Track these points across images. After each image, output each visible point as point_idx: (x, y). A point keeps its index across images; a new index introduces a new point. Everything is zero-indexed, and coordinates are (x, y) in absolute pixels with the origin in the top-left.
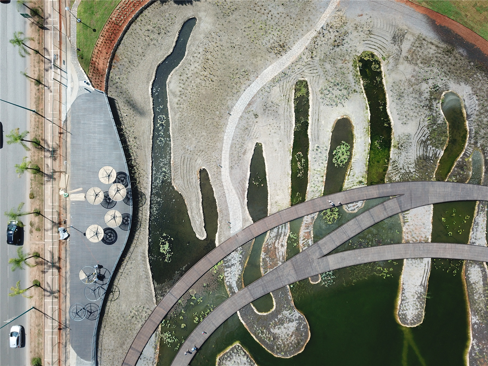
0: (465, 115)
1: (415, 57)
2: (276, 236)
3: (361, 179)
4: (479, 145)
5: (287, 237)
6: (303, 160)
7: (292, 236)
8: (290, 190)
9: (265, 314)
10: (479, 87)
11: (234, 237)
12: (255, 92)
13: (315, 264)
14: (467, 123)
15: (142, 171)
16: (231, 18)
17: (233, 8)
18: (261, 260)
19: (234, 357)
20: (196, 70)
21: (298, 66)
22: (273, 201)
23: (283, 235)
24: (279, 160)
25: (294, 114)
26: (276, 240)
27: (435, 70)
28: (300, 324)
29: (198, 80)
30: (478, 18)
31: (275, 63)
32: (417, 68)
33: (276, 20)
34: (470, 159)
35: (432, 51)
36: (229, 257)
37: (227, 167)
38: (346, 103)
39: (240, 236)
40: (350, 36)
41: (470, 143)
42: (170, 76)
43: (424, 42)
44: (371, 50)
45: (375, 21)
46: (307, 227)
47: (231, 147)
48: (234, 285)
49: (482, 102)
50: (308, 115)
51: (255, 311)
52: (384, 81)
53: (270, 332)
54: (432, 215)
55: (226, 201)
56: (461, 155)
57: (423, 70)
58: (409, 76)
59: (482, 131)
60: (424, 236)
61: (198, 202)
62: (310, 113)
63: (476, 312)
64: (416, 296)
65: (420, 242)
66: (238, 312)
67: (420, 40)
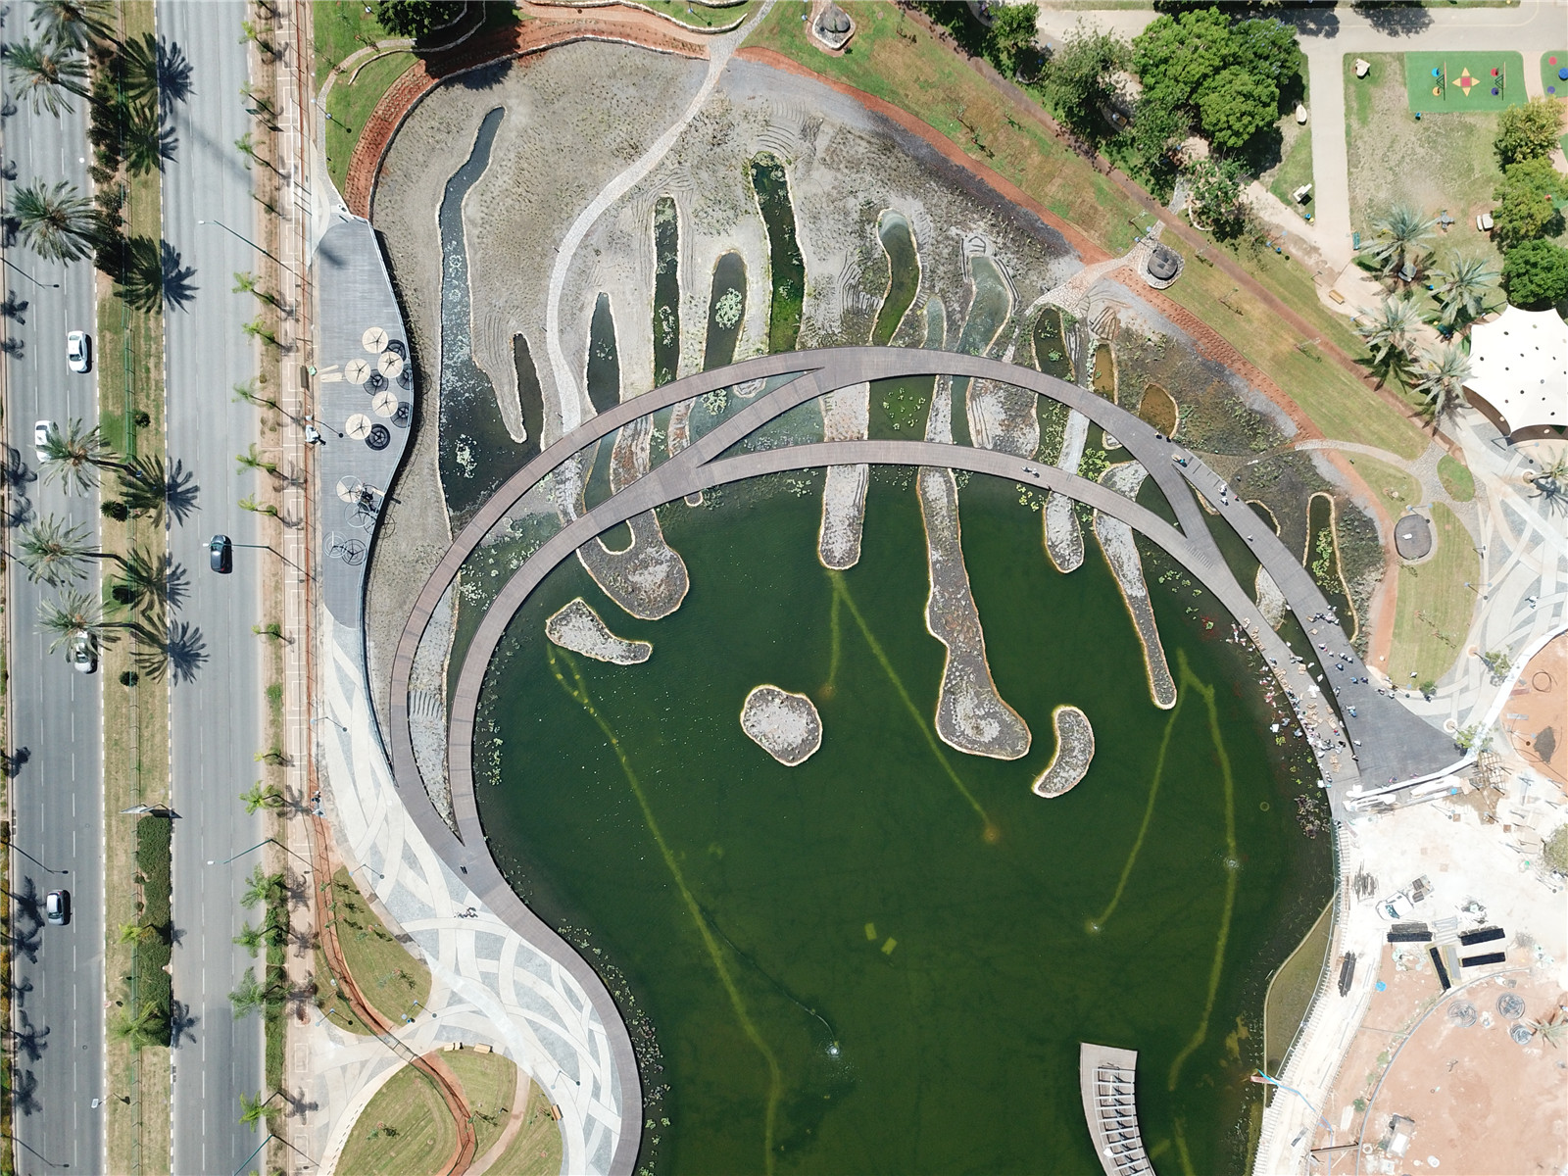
0: (915, 246)
1: (836, 159)
2: (633, 435)
3: (759, 346)
4: (937, 290)
5: (650, 437)
6: (671, 318)
7: (657, 434)
8: (653, 365)
9: (620, 553)
10: (934, 202)
11: (568, 436)
12: (596, 216)
13: (693, 476)
14: (918, 256)
15: (426, 340)
16: (557, 105)
17: (559, 91)
18: (611, 471)
19: (574, 620)
20: (505, 186)
21: (660, 177)
22: (628, 382)
23: (643, 433)
24: (635, 319)
25: (655, 248)
26: (633, 440)
27: (868, 178)
28: (672, 567)
29: (509, 201)
30: (923, 99)
31: (624, 173)
32: (839, 176)
33: (625, 108)
34: (925, 312)
35: (861, 150)
36: (562, 468)
37: (556, 330)
38: (733, 230)
39: (577, 436)
40: (737, 130)
41: (923, 287)
42: (466, 196)
43: (849, 136)
44: (769, 150)
45: (775, 106)
46: (680, 420)
47: (561, 300)
48: (571, 509)
49: (939, 225)
50: (676, 250)
51: (604, 548)
52: (790, 196)
53: (627, 580)
54: (868, 399)
55: (555, 383)
56: (911, 307)
57: (850, 178)
58: (828, 188)
59: (941, 268)
60: (856, 430)
61: (511, 383)
62: (679, 247)
63: (938, 543)
64: (847, 523)
65: (851, 440)
66: (578, 551)
67: (843, 132)
